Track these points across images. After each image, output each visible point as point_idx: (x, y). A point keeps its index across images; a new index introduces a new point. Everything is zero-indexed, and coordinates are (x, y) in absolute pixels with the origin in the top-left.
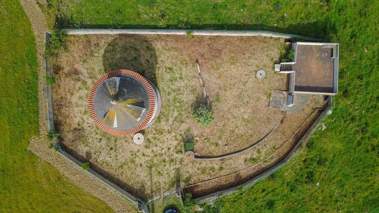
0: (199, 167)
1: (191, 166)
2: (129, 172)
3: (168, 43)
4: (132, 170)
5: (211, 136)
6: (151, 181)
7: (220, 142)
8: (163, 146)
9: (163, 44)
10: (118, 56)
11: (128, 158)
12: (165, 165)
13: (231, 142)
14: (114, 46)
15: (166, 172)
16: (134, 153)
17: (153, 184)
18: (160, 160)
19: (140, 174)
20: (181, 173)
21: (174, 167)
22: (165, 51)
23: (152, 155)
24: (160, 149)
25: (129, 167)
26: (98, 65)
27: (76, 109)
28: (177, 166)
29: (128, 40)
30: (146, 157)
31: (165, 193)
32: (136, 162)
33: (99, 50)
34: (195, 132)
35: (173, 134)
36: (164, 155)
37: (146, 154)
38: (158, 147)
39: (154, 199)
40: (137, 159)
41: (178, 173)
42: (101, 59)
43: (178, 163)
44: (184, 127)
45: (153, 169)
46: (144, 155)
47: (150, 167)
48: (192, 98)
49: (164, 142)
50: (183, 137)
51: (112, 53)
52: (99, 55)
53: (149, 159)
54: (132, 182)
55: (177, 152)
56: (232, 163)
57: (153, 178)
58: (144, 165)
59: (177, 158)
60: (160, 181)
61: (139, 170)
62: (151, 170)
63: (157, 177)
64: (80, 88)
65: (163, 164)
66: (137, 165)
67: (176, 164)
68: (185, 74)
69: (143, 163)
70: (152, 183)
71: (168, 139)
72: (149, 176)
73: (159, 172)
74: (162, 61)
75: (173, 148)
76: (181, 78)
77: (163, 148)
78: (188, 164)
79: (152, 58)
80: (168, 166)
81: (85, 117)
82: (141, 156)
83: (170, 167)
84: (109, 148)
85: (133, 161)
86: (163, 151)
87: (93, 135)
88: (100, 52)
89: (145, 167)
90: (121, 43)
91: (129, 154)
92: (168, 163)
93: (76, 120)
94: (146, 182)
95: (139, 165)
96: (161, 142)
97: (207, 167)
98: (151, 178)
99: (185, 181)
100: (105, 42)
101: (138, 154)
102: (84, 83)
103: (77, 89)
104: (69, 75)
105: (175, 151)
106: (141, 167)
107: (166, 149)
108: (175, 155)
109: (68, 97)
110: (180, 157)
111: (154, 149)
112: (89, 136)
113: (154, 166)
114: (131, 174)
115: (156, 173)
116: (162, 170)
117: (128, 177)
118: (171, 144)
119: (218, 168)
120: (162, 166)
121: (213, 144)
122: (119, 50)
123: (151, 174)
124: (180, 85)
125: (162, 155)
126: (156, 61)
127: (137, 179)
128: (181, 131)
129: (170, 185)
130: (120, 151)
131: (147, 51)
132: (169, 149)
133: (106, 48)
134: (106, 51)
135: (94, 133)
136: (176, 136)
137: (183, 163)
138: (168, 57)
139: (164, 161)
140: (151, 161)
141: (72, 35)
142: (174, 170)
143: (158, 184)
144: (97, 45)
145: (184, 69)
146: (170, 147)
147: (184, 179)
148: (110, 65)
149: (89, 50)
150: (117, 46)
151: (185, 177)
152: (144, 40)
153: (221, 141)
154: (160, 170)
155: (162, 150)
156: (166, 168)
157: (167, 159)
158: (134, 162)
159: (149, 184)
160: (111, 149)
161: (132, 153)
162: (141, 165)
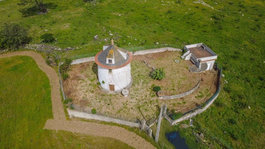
2: (125, 114)
4: (127, 112)
8: (142, 96)
11: (121, 107)
15: (150, 109)
16: (125, 103)
18: (143, 103)
19: (133, 113)
21: (154, 105)
23: (137, 101)
24: (140, 97)
25: (124, 111)
26: (90, 72)
27: (80, 92)
28: (156, 104)
30: (133, 104)
32: (128, 107)
34: (157, 85)
35: (145, 89)
36: (144, 99)
37: (133, 102)
40: (128, 106)
41: (159, 108)
42: (91, 70)
44: (150, 85)
45: (141, 109)
47: (139, 108)
50: (151, 89)
55: (152, 97)
58: (134, 108)
59: (153, 100)
60: (148, 114)
61: (131, 111)
63: (146, 112)
64: (81, 83)
65: (146, 104)
67: (154, 103)
70: (144, 117)
71: (143, 92)
72: (140, 113)
73: (146, 110)
75: (148, 96)
77: (143, 97)
78: (162, 102)
80: (150, 105)
81: (87, 94)
82: (130, 104)
83: (152, 105)
84: (107, 105)
85: (125, 107)
87: (94, 101)
88: (90, 67)
89: (135, 108)
91: (122, 105)
92: (149, 104)
93: (81, 97)
94: (139, 117)
95: (130, 108)
96: (140, 94)
97: (175, 103)
98: (142, 114)
100: (92, 64)
101: (127, 103)
102: (83, 80)
104: (73, 79)
108: (151, 99)
109: (74, 87)
110: (155, 99)
111: (137, 98)
112: (91, 102)
113: (141, 107)
115: (144, 110)
118: (146, 94)
119: (182, 103)
120: (146, 106)
121: (171, 90)
123: (141, 112)
125: (143, 100)
127: (132, 116)
128: (149, 87)
129: (157, 115)
130: (115, 104)
132: (146, 96)
134: (93, 66)
135: (95, 99)
136: (147, 90)
137: (158, 102)
139: (146, 103)
140: (137, 104)
141: (73, 65)
142: (155, 107)
143: (148, 117)
144: (88, 65)
149: (84, 68)
154: (146, 108)
155: (142, 98)
157: (147, 101)
159: (142, 117)
160: (109, 104)
161: (124, 103)
162: (132, 108)
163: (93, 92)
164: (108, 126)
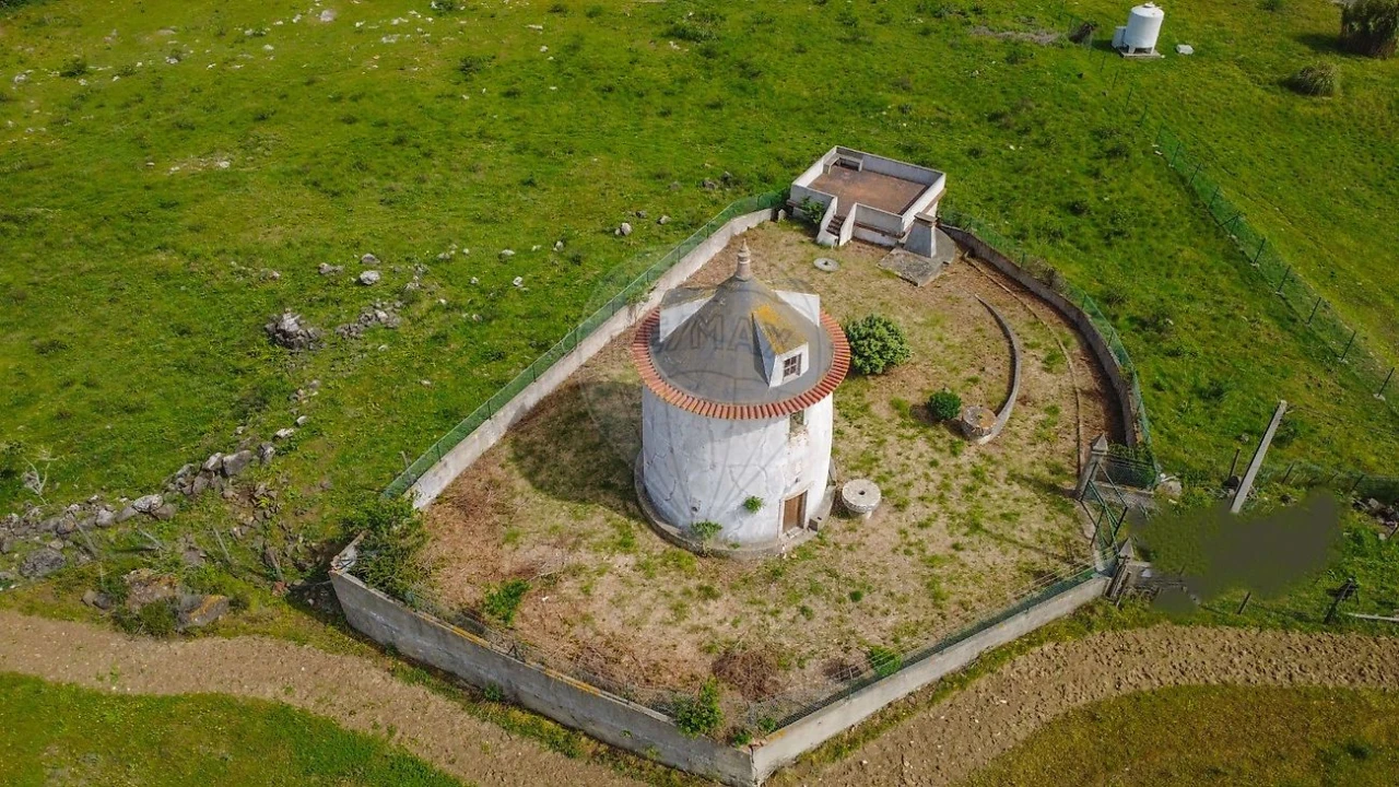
0: (1026, 441)
2: (966, 586)
4: (965, 576)
5: (942, 381)
6: (1027, 547)
7: (968, 374)
8: (919, 472)
10: (567, 457)
11: (914, 569)
12: (985, 495)
13: (980, 360)
14: (531, 453)
15: (1010, 502)
16: (905, 546)
17: (1041, 548)
18: (962, 498)
19: (989, 561)
20: (1029, 477)
21: (1002, 479)
23: (935, 507)
24: (924, 483)
25: (950, 580)
26: (552, 513)
27: (648, 635)
28: (1002, 473)
29: (542, 418)
30: (934, 525)
31: (1086, 533)
32: (940, 554)
33: (513, 488)
34: (910, 398)
35: (891, 439)
36: (947, 482)
37: (923, 519)
38: (915, 483)
40: (931, 550)
41: (1029, 481)
42: (540, 498)
43: (990, 468)
44: (881, 410)
45: (986, 524)
46: (923, 526)
47: (975, 527)
49: (904, 465)
50: (914, 426)
51: (545, 466)
52: (526, 495)
53: (945, 520)
55: (955, 454)
57: (1018, 539)
58: (961, 539)
59: (972, 463)
60: (1035, 527)
61: (970, 558)
62: (985, 531)
63: (1019, 527)
64: (585, 591)
65: (977, 496)
66: (951, 555)
67: (993, 473)
69: (950, 541)
70: (1037, 550)
71: (899, 454)
72: (1007, 544)
73: (1003, 515)
75: (937, 456)
77: (926, 475)
80: (989, 490)
81: (694, 618)
82: (923, 534)
83: (996, 487)
84: (850, 604)
85: (931, 562)
86: (935, 477)
87: (774, 627)
88: (519, 489)
89: (967, 539)
90: (537, 435)
91: (901, 558)
92: (982, 486)
93: (687, 650)
94: (1024, 560)
95: (953, 551)
96: (903, 472)
97: (1034, 430)
98: (1015, 542)
99: (1061, 478)
100: (503, 466)
101: (913, 539)
102: (575, 571)
103: (582, 597)
105: (947, 454)
106: (963, 550)
107: (931, 471)
108: (960, 462)
110: (973, 454)
112: (769, 639)
113: (974, 519)
114: (977, 583)
115: (1003, 523)
116: (1000, 507)
118: (921, 456)
119: (1047, 415)
120: (984, 500)
121: (966, 386)
122: (551, 448)
123: (1002, 538)
125: (945, 484)
127: (1005, 577)
128: (890, 421)
129: (1062, 511)
130: (876, 576)
131: (607, 397)
132: (933, 463)
133: (520, 469)
134: (530, 476)
135: (769, 619)
136: (900, 435)
137: (995, 460)
139: (969, 490)
140: (952, 518)
142: (1011, 485)
143: (1046, 537)
144: (493, 484)
146: (929, 460)
147: (1053, 477)
148: (575, 485)
149: (490, 510)
150: (538, 447)
151: (1046, 473)
152: (574, 389)
153: (966, 372)
154: (997, 512)
155: (929, 480)
156: (995, 496)
157: (965, 481)
158: (934, 558)
159: (1035, 556)
160: (855, 597)
161: (902, 550)
162: (956, 547)
163: (708, 593)
164: (982, 682)
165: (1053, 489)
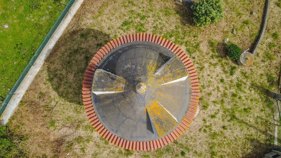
0: (261, 59)
1: (255, 67)
2: (224, 148)
3: (93, 9)
4: (225, 143)
5: (233, 23)
6: (251, 126)
7: (245, 18)
8: (215, 86)
9: (89, 16)
10: (71, 77)
11: (206, 139)
12: (240, 98)
13: (251, 5)
14: (56, 75)
15: (249, 101)
16: (204, 128)
17: (256, 126)
18: (230, 101)
19: (235, 135)
20: (259, 84)
21: (248, 88)
22: (100, 18)
23: (219, 106)
24: (216, 92)
25: (219, 145)
26: (67, 109)
28: (249, 83)
29: (59, 54)
30: (217, 116)
31: (275, 117)
32: (217, 131)
33: (50, 97)
34: (217, 38)
35: (206, 65)
36: (226, 91)
37: (213, 113)
38: (213, 93)
39: (276, 136)
41: (258, 87)
42: (62, 101)
43: (244, 80)
44: (204, 47)
45: (237, 115)
46: (213, 117)
47: (233, 117)
48: (175, 18)
49: (210, 82)
50: (217, 57)
51: (63, 83)
52: (56, 100)
53: (222, 113)
54: (240, 151)
55: (232, 74)
56: (273, 20)
57: (248, 122)
58: (226, 123)
59: (238, 78)
60: (256, 115)
61: (228, 133)
62: (236, 119)
63: (250, 115)
64: (83, 150)
65: (237, 99)
66: (221, 132)
67: (245, 84)
68: (141, 10)
69: (222, 124)
70: (255, 128)
71: (209, 75)
72: (244, 126)
73: (245, 109)
74: (109, 29)
75: (224, 76)
76: (143, 18)
77: (218, 87)
78: (251, 70)
79: (99, 37)
82: (212, 120)
83: (245, 92)
84: (181, 157)
85: (214, 135)
86: (221, 89)
88: (52, 97)
89: (229, 123)
90: (57, 65)
91: (202, 134)
92: (239, 92)
94: (248, 133)
95: (222, 130)
96: (209, 86)
97: (265, 50)
98: (247, 124)
99: (272, 85)
100: (45, 84)
101: (208, 124)
102: (79, 139)
103: (82, 153)
104: (57, 154)
105: (228, 74)
106: (226, 129)
107: (220, 85)
108: (233, 78)
110: (239, 73)
111: (212, 98)
113: (233, 112)
114: (229, 146)
115: (244, 114)
116: (244, 105)
117: (231, 154)
118: (217, 76)
119: (272, 39)
120: (239, 101)
121: (242, 26)
122: (64, 72)
123: (242, 122)
124: (150, 24)
126: (105, 35)
127: (240, 143)
128: (207, 54)
129: (268, 106)
130: (192, 143)
131: (86, 39)
132: (222, 81)
133: (52, 86)
134: (56, 89)
136: (210, 63)
137: (247, 75)
138: (108, 18)
139: (234, 95)
140: (225, 112)
141: (10, 120)
142: (251, 91)
143: (259, 120)
144: (42, 95)
145: (134, 8)
146: (220, 78)
147: (268, 84)
148: (76, 94)
149: (42, 109)
150: (58, 72)
151: (266, 81)
152: (71, 34)
153: (244, 16)
154: (243, 107)
155: (219, 91)
156: (244, 98)
157: (233, 90)
158: (215, 134)
159: (253, 131)
160: (183, 154)
161: (203, 130)
162: (224, 127)
165: (267, 93)
